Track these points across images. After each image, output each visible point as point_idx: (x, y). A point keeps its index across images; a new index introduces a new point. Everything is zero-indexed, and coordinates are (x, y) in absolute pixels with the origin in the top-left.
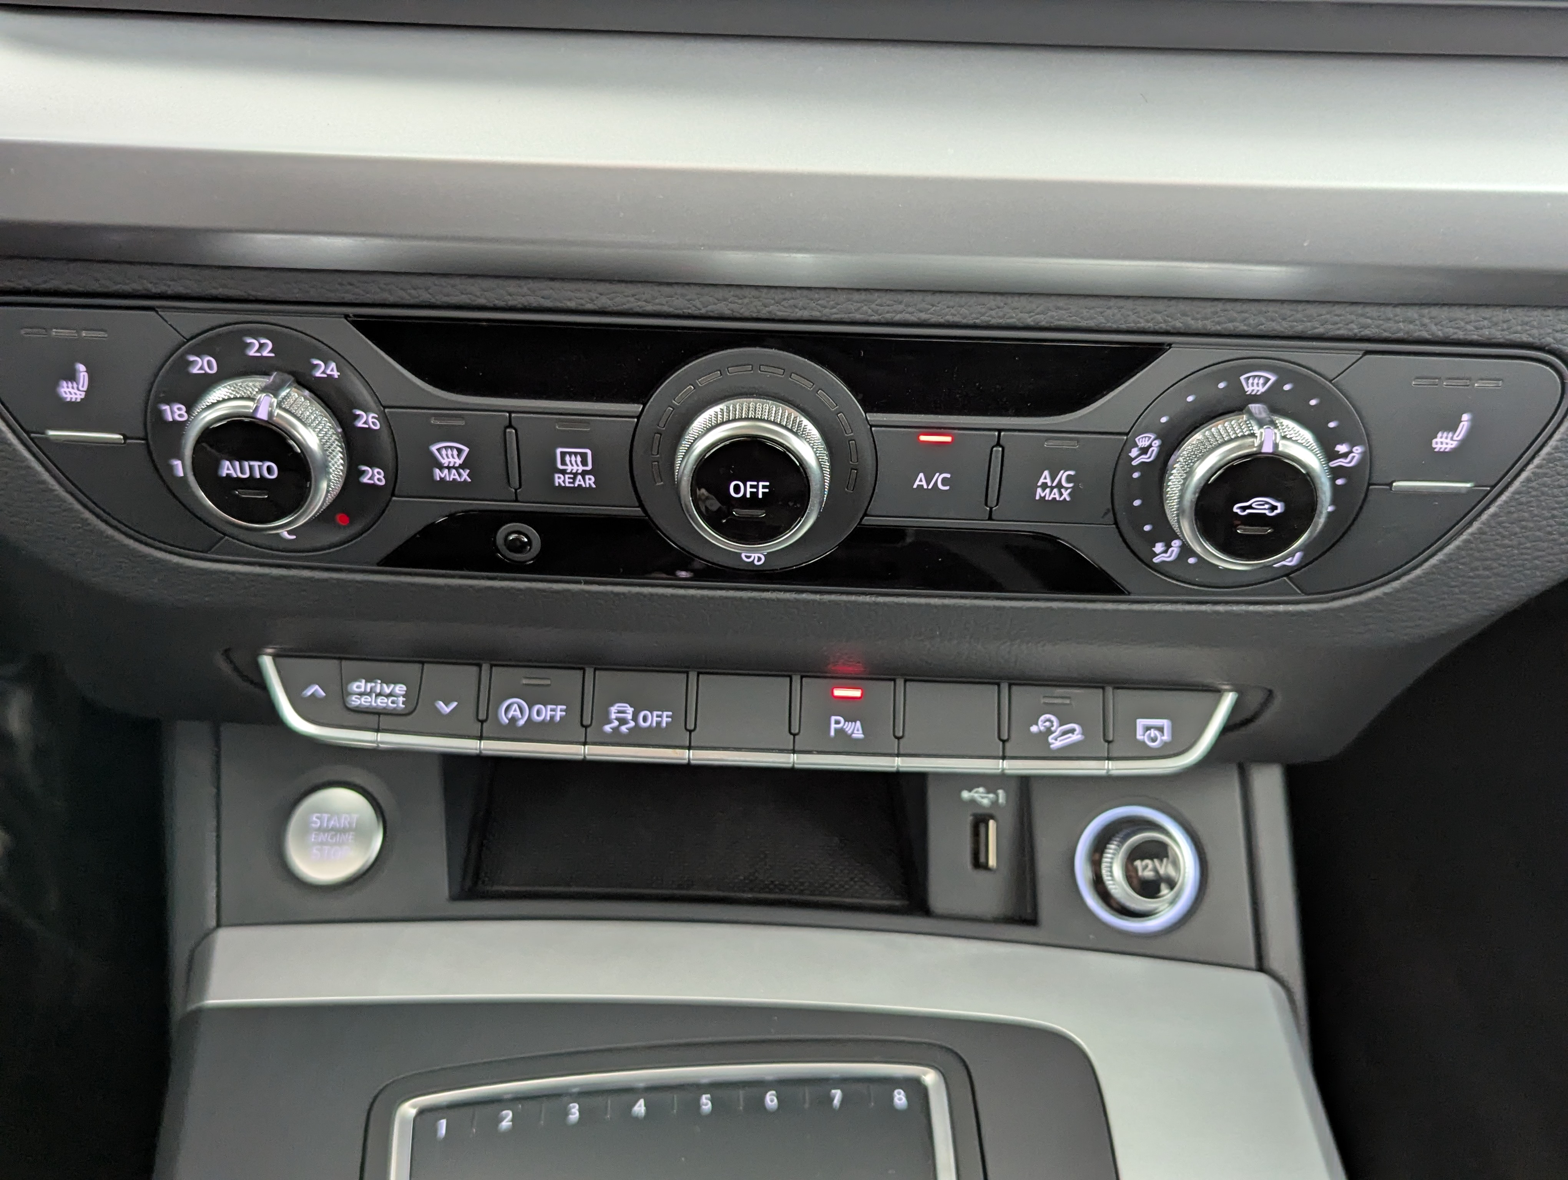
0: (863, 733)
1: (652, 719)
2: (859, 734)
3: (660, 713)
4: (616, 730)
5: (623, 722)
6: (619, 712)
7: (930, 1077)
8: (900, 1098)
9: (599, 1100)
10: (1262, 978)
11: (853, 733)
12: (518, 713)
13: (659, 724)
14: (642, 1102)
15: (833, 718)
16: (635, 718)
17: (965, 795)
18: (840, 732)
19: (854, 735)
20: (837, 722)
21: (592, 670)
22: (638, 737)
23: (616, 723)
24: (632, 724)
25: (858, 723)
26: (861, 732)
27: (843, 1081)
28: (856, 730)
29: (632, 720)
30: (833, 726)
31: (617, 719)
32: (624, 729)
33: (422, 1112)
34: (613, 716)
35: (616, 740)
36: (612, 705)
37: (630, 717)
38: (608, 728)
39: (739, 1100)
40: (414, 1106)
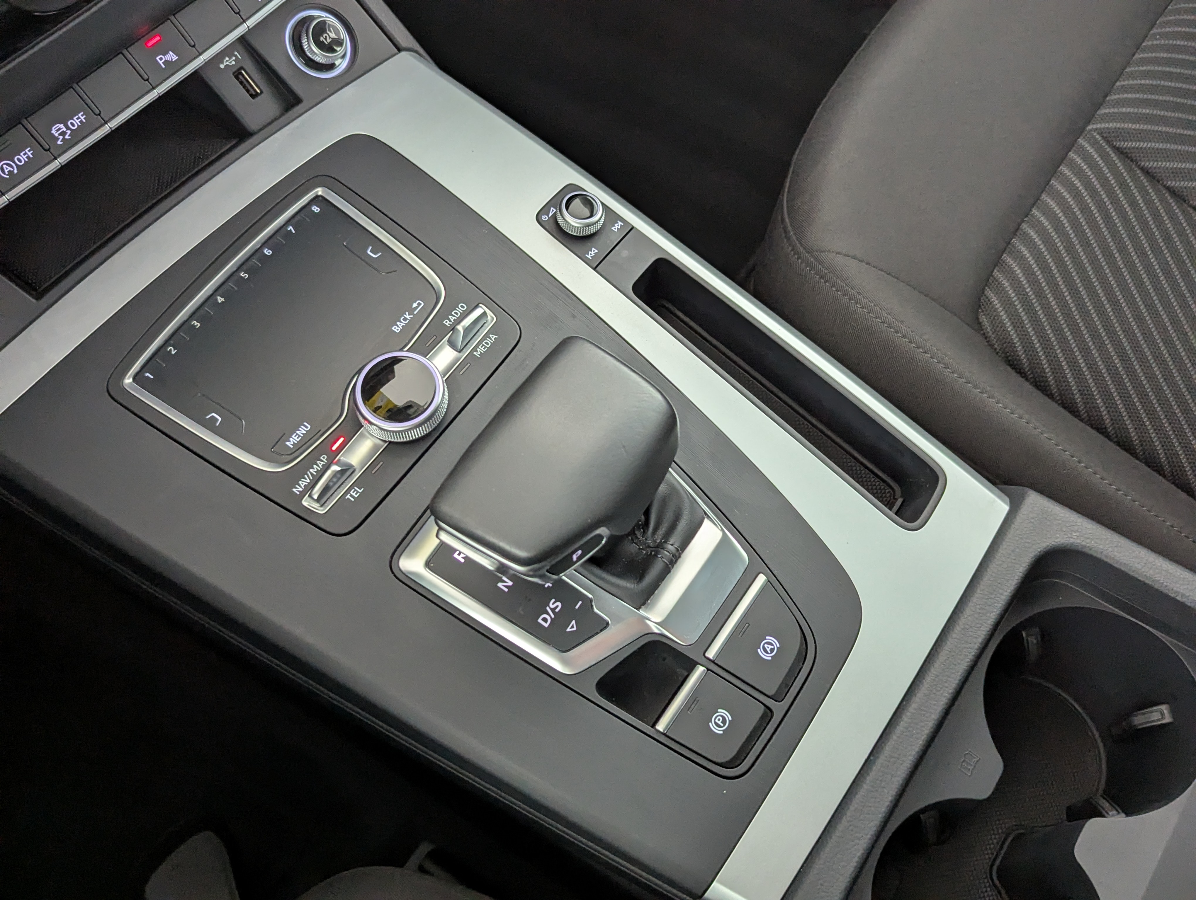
0: (177, 56)
1: (76, 122)
2: (175, 58)
3: (77, 117)
4: (64, 140)
5: (63, 134)
6: (57, 130)
7: (320, 191)
8: (316, 209)
9: (202, 312)
10: (403, 53)
11: (172, 59)
12: (9, 169)
13: (81, 122)
14: (219, 298)
15: (158, 58)
16: (68, 128)
17: (222, 66)
18: (166, 62)
19: (174, 60)
20: (161, 59)
21: (25, 120)
22: (78, 135)
23: (61, 137)
24: (69, 132)
25: (171, 53)
26: (175, 56)
27: (288, 222)
28: (172, 56)
29: (67, 130)
30: (161, 62)
31: (60, 134)
32: (67, 137)
33: (135, 379)
34: (56, 135)
35: (69, 145)
36: (51, 130)
37: (64, 129)
38: (59, 142)
39: (256, 263)
40: (129, 378)
